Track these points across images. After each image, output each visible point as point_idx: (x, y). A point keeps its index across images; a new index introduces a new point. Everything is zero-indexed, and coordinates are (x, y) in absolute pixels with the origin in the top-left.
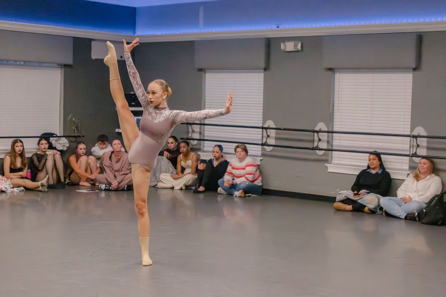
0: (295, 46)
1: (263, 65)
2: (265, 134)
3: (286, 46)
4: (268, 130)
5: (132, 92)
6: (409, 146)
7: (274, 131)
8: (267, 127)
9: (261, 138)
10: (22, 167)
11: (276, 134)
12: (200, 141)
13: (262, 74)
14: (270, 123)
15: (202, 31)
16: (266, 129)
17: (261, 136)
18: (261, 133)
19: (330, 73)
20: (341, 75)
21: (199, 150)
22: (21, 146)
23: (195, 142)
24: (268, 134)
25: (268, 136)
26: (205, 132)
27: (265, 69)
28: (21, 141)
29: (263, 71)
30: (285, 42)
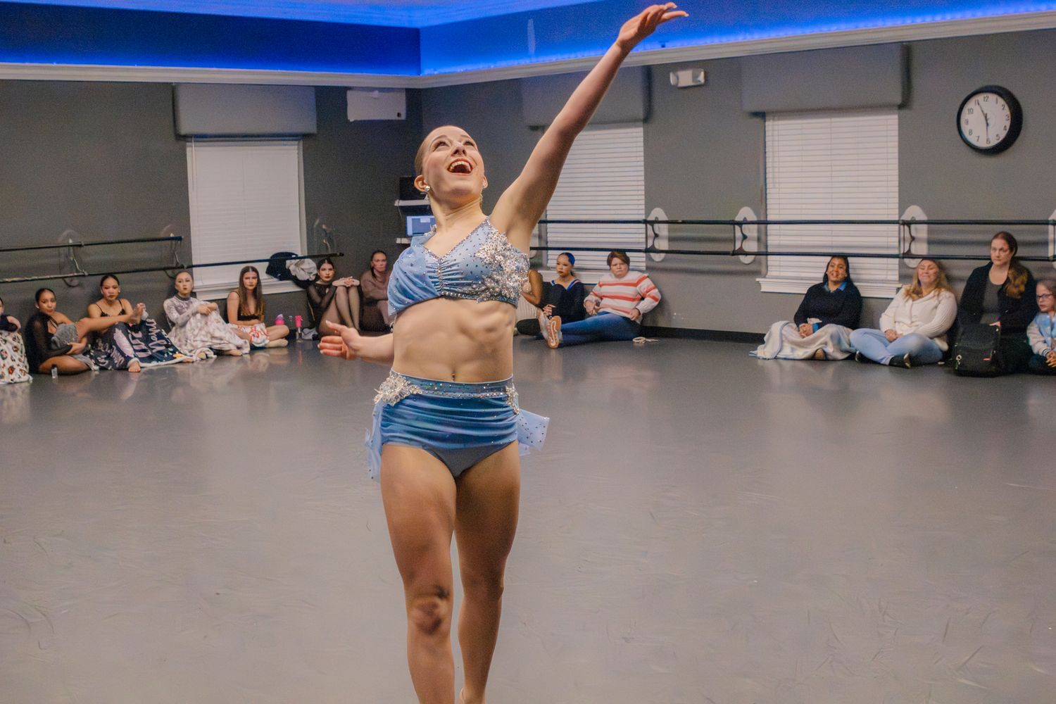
0: (695, 77)
1: (640, 112)
2: (650, 233)
3: (678, 79)
6: (897, 240)
9: (644, 240)
13: (641, 129)
15: (534, 62)
17: (644, 236)
18: (644, 231)
19: (758, 120)
20: (776, 123)
27: (647, 119)
29: (641, 123)
30: (677, 71)
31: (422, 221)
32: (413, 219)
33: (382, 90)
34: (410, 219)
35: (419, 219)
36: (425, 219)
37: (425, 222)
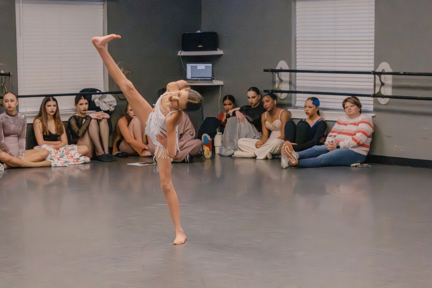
2: (378, 82)
4: (383, 76)
5: (198, 30)
7: (391, 76)
8: (381, 71)
9: (373, 87)
10: (58, 134)
11: (394, 80)
12: (290, 94)
14: (385, 66)
16: (380, 74)
17: (373, 84)
18: (373, 80)
21: (290, 105)
22: (55, 106)
23: (284, 96)
24: (383, 81)
25: (383, 84)
26: (297, 82)
28: (54, 100)
31: (198, 68)
32: (191, 66)
34: (189, 66)
35: (196, 66)
36: (201, 67)
37: (201, 68)
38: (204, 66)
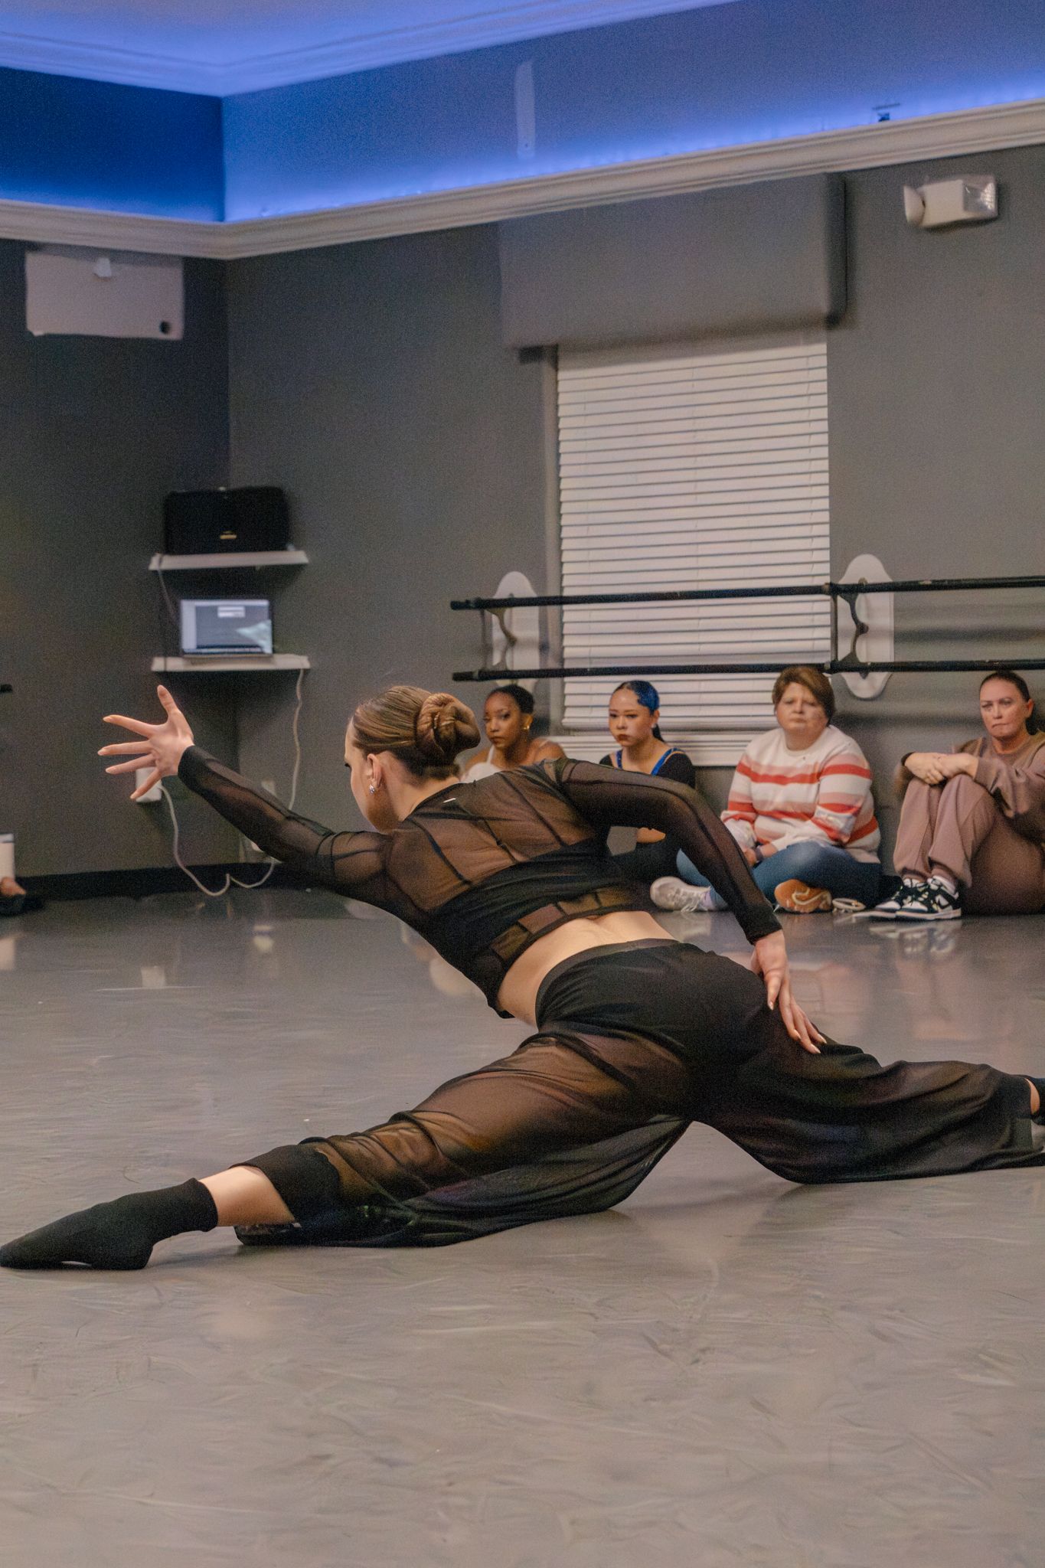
0: (971, 197)
1: (821, 301)
2: (845, 620)
3: (924, 203)
9: (827, 644)
13: (822, 348)
15: (534, 171)
17: (827, 633)
18: (827, 619)
27: (833, 321)
29: (823, 334)
30: (921, 185)
31: (221, 615)
32: (198, 610)
33: (115, 255)
34: (189, 610)
35: (215, 610)
36: (229, 609)
37: (230, 615)
38: (242, 609)
